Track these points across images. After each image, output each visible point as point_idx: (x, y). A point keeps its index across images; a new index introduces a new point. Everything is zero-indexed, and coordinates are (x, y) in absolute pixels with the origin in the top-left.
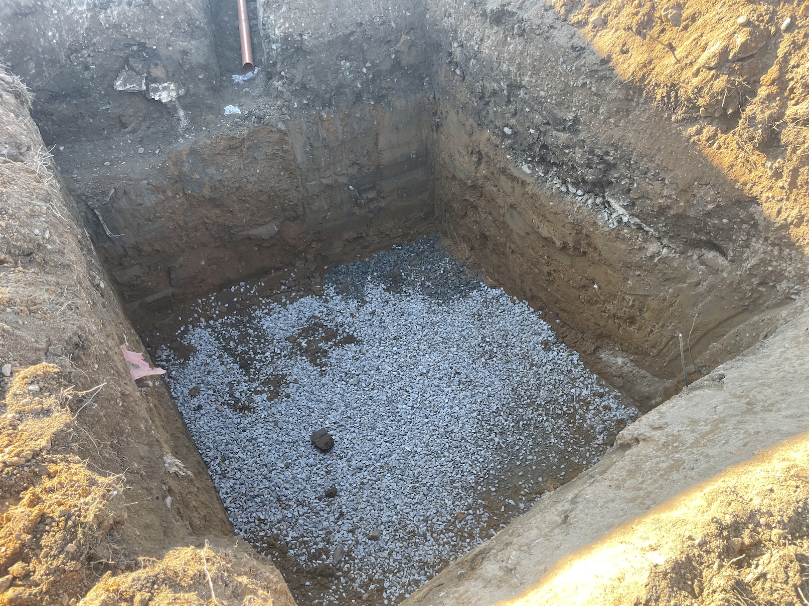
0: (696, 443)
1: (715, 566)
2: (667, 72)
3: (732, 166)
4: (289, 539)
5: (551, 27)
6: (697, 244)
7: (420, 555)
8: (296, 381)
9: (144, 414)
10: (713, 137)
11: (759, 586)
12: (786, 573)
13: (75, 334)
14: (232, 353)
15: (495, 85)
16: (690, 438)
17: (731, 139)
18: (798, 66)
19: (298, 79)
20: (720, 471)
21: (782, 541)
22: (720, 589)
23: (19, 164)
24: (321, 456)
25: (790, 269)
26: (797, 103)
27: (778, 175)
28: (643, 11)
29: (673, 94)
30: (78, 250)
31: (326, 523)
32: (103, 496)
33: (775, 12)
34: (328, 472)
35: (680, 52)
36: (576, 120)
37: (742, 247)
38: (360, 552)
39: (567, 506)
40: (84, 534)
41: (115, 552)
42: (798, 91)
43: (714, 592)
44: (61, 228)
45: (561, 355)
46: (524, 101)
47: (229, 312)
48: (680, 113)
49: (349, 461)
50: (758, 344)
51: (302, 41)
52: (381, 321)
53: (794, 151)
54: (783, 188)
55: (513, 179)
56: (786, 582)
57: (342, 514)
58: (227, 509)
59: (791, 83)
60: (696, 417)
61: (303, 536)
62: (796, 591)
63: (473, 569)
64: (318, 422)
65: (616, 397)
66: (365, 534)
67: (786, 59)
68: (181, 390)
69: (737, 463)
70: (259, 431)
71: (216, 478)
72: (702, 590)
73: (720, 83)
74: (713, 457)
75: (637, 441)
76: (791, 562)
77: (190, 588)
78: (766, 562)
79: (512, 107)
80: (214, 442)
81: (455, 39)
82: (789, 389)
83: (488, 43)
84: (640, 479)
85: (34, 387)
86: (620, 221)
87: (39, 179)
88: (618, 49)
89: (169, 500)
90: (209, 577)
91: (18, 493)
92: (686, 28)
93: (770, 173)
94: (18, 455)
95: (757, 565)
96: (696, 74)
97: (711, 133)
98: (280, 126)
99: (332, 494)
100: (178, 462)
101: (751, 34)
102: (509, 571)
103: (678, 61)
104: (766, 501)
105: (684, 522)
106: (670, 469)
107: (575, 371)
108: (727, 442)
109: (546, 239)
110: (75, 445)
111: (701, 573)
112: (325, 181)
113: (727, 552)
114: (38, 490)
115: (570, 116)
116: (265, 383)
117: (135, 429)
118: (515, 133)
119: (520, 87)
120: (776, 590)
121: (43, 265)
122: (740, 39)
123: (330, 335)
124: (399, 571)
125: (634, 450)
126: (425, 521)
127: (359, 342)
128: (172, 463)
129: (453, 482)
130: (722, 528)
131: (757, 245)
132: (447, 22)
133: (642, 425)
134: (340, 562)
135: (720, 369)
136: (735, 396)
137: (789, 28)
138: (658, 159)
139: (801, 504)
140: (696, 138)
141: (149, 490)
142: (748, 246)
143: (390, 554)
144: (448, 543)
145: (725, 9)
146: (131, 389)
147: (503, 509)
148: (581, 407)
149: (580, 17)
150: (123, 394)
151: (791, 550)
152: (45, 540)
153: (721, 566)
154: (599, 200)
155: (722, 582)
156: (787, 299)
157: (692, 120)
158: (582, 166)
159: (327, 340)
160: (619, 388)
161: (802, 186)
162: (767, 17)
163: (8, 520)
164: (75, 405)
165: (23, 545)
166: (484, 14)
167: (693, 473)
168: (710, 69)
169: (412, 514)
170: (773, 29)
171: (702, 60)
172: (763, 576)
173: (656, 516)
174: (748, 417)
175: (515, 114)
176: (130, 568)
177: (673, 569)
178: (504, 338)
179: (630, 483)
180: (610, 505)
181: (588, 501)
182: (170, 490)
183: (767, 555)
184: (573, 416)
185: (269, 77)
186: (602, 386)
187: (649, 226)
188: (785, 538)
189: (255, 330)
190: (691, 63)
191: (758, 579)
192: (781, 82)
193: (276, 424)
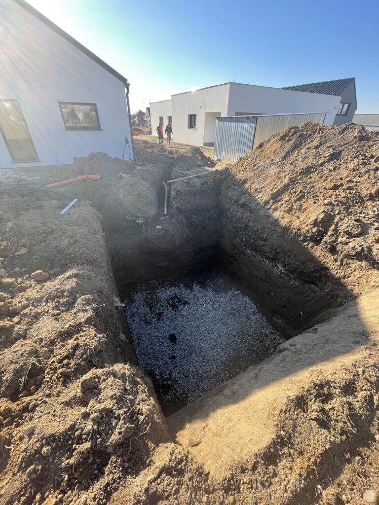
0: (306, 352)
1: (313, 400)
2: (297, 225)
3: (319, 256)
4: (157, 372)
5: (259, 209)
6: (308, 282)
7: (202, 386)
8: (166, 315)
9: (116, 318)
10: (313, 247)
11: (331, 412)
12: (343, 408)
13: (100, 287)
14: (147, 303)
15: (241, 225)
16: (304, 350)
17: (319, 247)
18: (342, 226)
19: (180, 219)
20: (315, 364)
21: (341, 395)
22: (315, 411)
23: (94, 236)
24: (172, 343)
25: (342, 294)
26: (342, 237)
27: (336, 261)
28: (289, 206)
29: (299, 232)
30: (106, 263)
31: (170, 368)
32: (98, 341)
33: (333, 209)
34: (173, 350)
35: (301, 219)
36: (266, 238)
37: (324, 284)
38: (181, 381)
39: (257, 371)
40: (90, 352)
41: (98, 361)
42: (342, 233)
43: (313, 411)
44: (102, 256)
45: (258, 317)
46: (250, 231)
47: (148, 289)
48: (301, 238)
49: (181, 346)
50: (330, 319)
51: (182, 209)
52: (197, 298)
53: (341, 253)
54: (338, 265)
55: (245, 255)
56: (343, 412)
57: (176, 366)
58: (137, 358)
59: (339, 231)
60: (307, 343)
61: (161, 372)
62: (347, 417)
63: (220, 391)
64: (172, 331)
65: (278, 335)
66: (184, 375)
67: (337, 223)
68: (129, 314)
69: (322, 361)
70: (152, 331)
71: (136, 346)
72: (308, 410)
73: (315, 229)
74: (313, 358)
75: (285, 350)
76: (345, 404)
77: (120, 378)
78: (334, 402)
79: (246, 232)
80: (137, 333)
81: (229, 211)
82: (342, 336)
83: (239, 213)
84: (285, 364)
85: (84, 302)
86: (281, 272)
87: (99, 241)
88: (281, 217)
89: (119, 348)
90: (127, 375)
91: (72, 336)
92: (303, 212)
93: (333, 260)
94: (75, 323)
95: (331, 404)
96: (307, 226)
97: (312, 245)
98: (173, 233)
99: (174, 358)
100: (124, 336)
101: (325, 215)
102: (234, 393)
103: (301, 222)
104: (333, 377)
105: (301, 381)
106: (297, 361)
107: (264, 324)
108: (318, 353)
109: (255, 275)
110: (93, 323)
111: (307, 402)
112: (184, 250)
113: (318, 396)
114: (78, 336)
115: (265, 236)
116: (156, 315)
117: (112, 322)
118: (246, 240)
119: (248, 226)
120: (339, 415)
121: (95, 266)
122: (321, 216)
123: (180, 301)
124: (194, 391)
125: (284, 353)
126: (206, 373)
127: (189, 304)
128: (122, 336)
129: (217, 359)
130: (316, 385)
131: (329, 284)
132: (227, 206)
133: (287, 344)
134: (173, 384)
135: (316, 327)
136: (321, 337)
137: (338, 214)
138: (294, 252)
139: (348, 381)
140: (307, 246)
141: (113, 344)
142: (326, 284)
143: (192, 384)
144: (213, 383)
145: (316, 207)
146: (113, 309)
147: (234, 372)
148: (265, 337)
149: (269, 207)
150: (111, 310)
151: (345, 399)
152: (77, 353)
153: (315, 401)
154: (274, 264)
155: (316, 408)
156: (341, 305)
157: (306, 241)
158: (268, 252)
159: (178, 302)
160: (279, 332)
161: (345, 265)
162: (330, 210)
163: (67, 344)
164: (95, 310)
165: (69, 354)
166: (238, 205)
167: (305, 363)
168: (311, 225)
169: (201, 370)
170: (333, 214)
171: (308, 222)
172: (333, 408)
173: (291, 378)
174: (326, 345)
175: (246, 235)
176: (102, 367)
177: (296, 399)
178: (239, 308)
179: (281, 365)
180: (273, 372)
181: (265, 370)
182: (120, 345)
183: (335, 400)
184: (262, 340)
185: (171, 219)
186: (273, 330)
187: (291, 274)
188: (342, 394)
189: (155, 296)
190: (305, 223)
191: (331, 409)
192: (336, 230)
193: (158, 329)
